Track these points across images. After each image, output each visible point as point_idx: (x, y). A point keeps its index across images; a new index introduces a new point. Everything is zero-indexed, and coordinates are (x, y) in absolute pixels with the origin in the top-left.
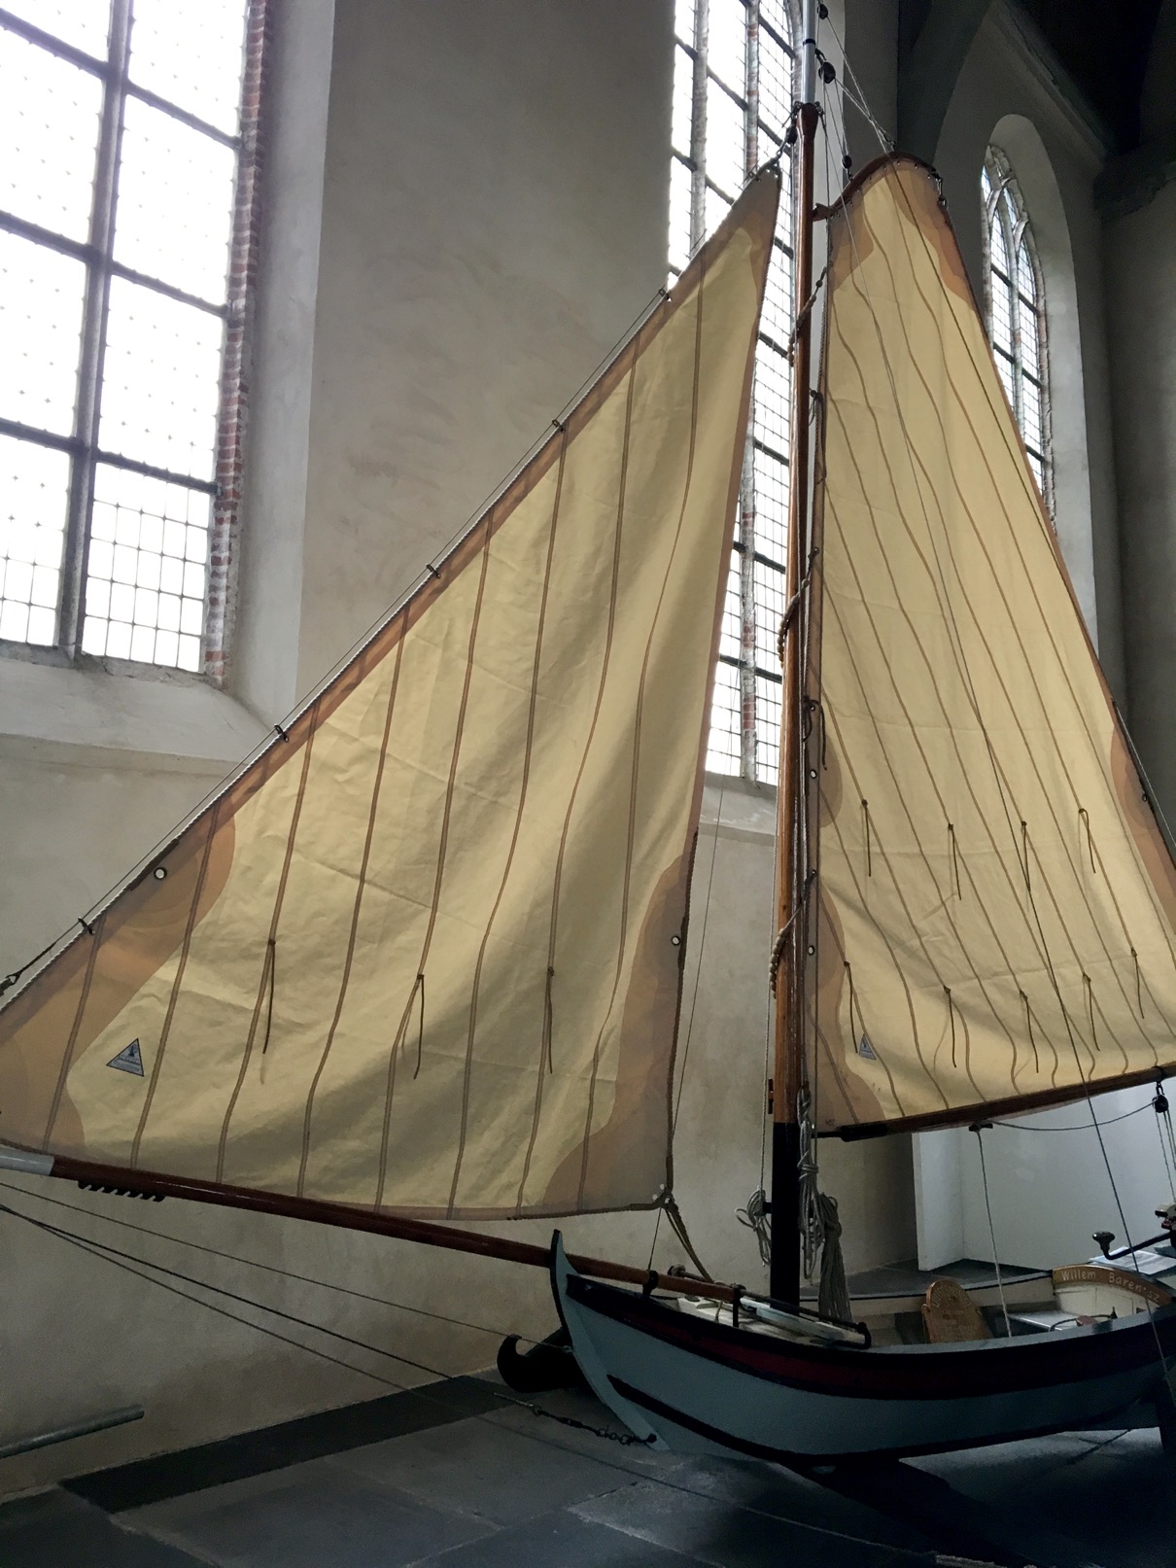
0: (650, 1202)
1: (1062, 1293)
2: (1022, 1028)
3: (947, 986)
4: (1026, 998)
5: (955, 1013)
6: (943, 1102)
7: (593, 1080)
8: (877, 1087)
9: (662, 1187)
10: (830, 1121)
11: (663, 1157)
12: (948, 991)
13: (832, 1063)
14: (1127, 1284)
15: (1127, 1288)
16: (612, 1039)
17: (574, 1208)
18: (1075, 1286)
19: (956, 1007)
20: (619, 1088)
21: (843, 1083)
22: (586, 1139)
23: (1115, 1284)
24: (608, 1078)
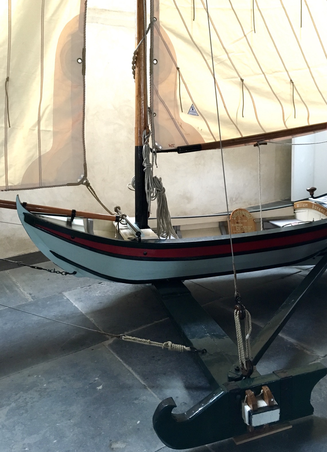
0: (77, 182)
1: (297, 212)
2: (289, 97)
3: (242, 78)
4: (293, 83)
5: (245, 91)
6: (239, 134)
7: (39, 131)
8: (200, 129)
9: (82, 176)
10: (172, 145)
11: (83, 163)
12: (242, 80)
13: (172, 119)
14: (318, 209)
15: (318, 210)
16: (47, 111)
17: (38, 186)
18: (301, 209)
19: (246, 87)
20: (55, 134)
21: (180, 128)
22: (40, 157)
23: (314, 209)
24: (48, 129)
